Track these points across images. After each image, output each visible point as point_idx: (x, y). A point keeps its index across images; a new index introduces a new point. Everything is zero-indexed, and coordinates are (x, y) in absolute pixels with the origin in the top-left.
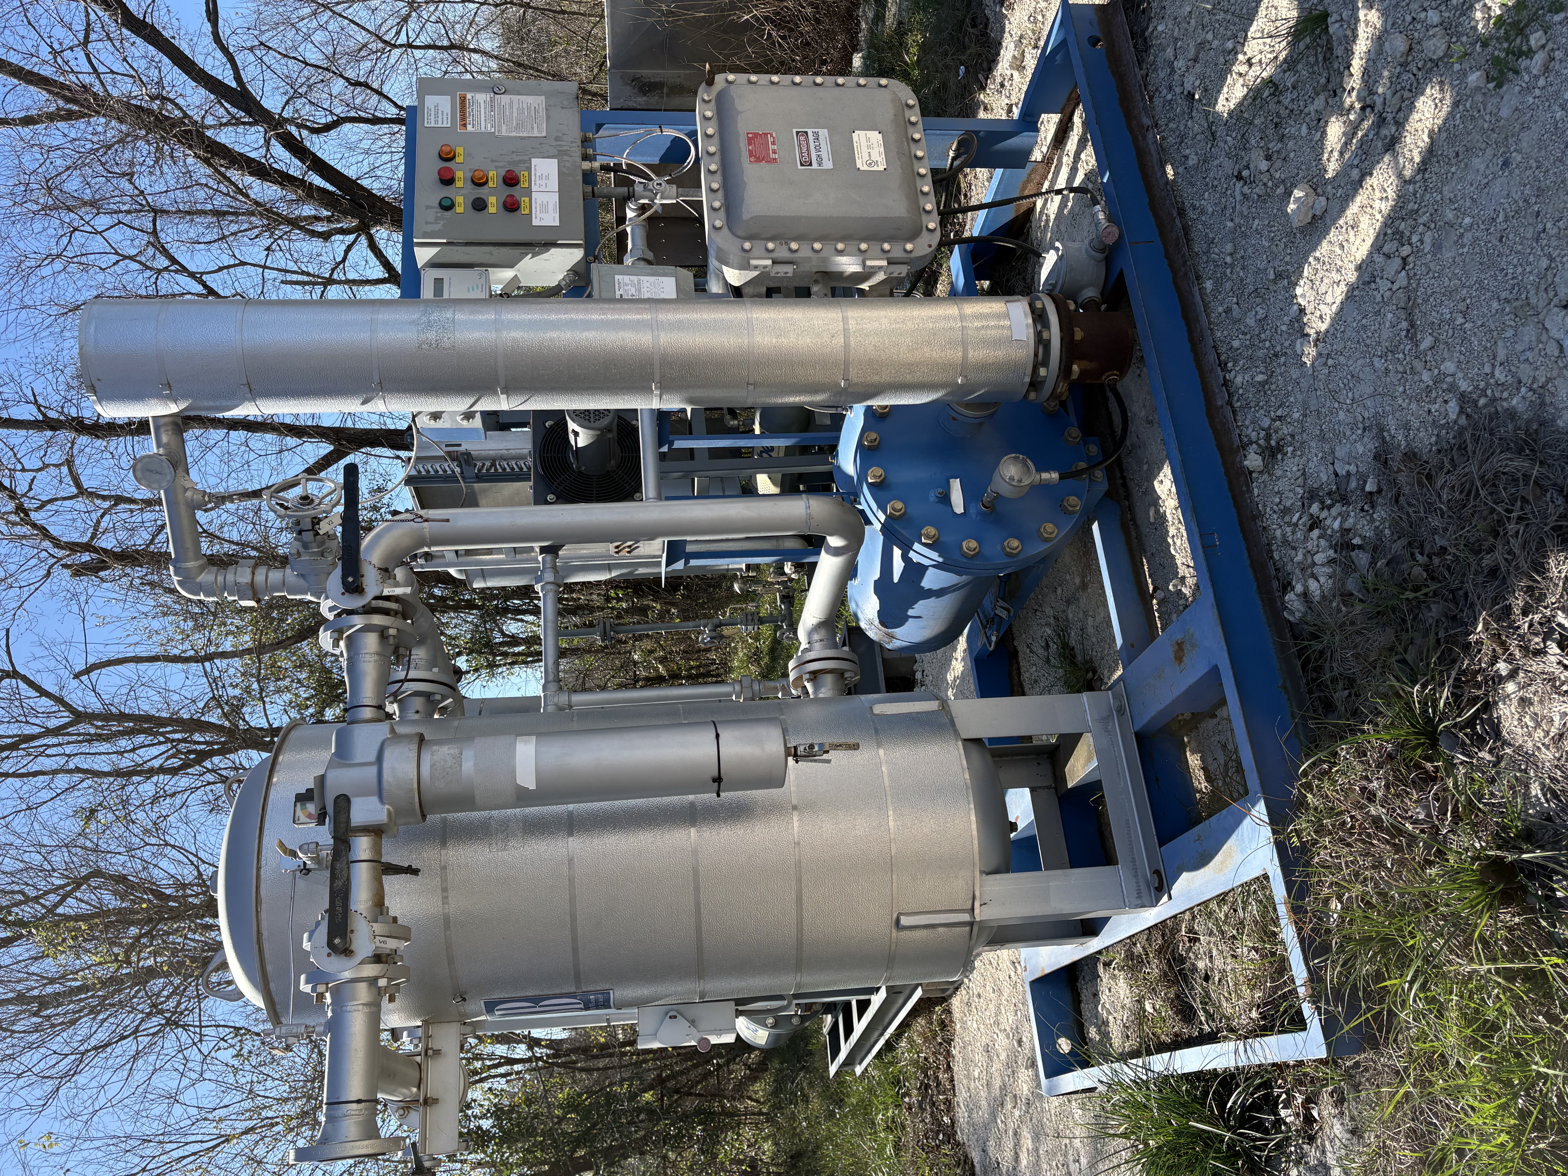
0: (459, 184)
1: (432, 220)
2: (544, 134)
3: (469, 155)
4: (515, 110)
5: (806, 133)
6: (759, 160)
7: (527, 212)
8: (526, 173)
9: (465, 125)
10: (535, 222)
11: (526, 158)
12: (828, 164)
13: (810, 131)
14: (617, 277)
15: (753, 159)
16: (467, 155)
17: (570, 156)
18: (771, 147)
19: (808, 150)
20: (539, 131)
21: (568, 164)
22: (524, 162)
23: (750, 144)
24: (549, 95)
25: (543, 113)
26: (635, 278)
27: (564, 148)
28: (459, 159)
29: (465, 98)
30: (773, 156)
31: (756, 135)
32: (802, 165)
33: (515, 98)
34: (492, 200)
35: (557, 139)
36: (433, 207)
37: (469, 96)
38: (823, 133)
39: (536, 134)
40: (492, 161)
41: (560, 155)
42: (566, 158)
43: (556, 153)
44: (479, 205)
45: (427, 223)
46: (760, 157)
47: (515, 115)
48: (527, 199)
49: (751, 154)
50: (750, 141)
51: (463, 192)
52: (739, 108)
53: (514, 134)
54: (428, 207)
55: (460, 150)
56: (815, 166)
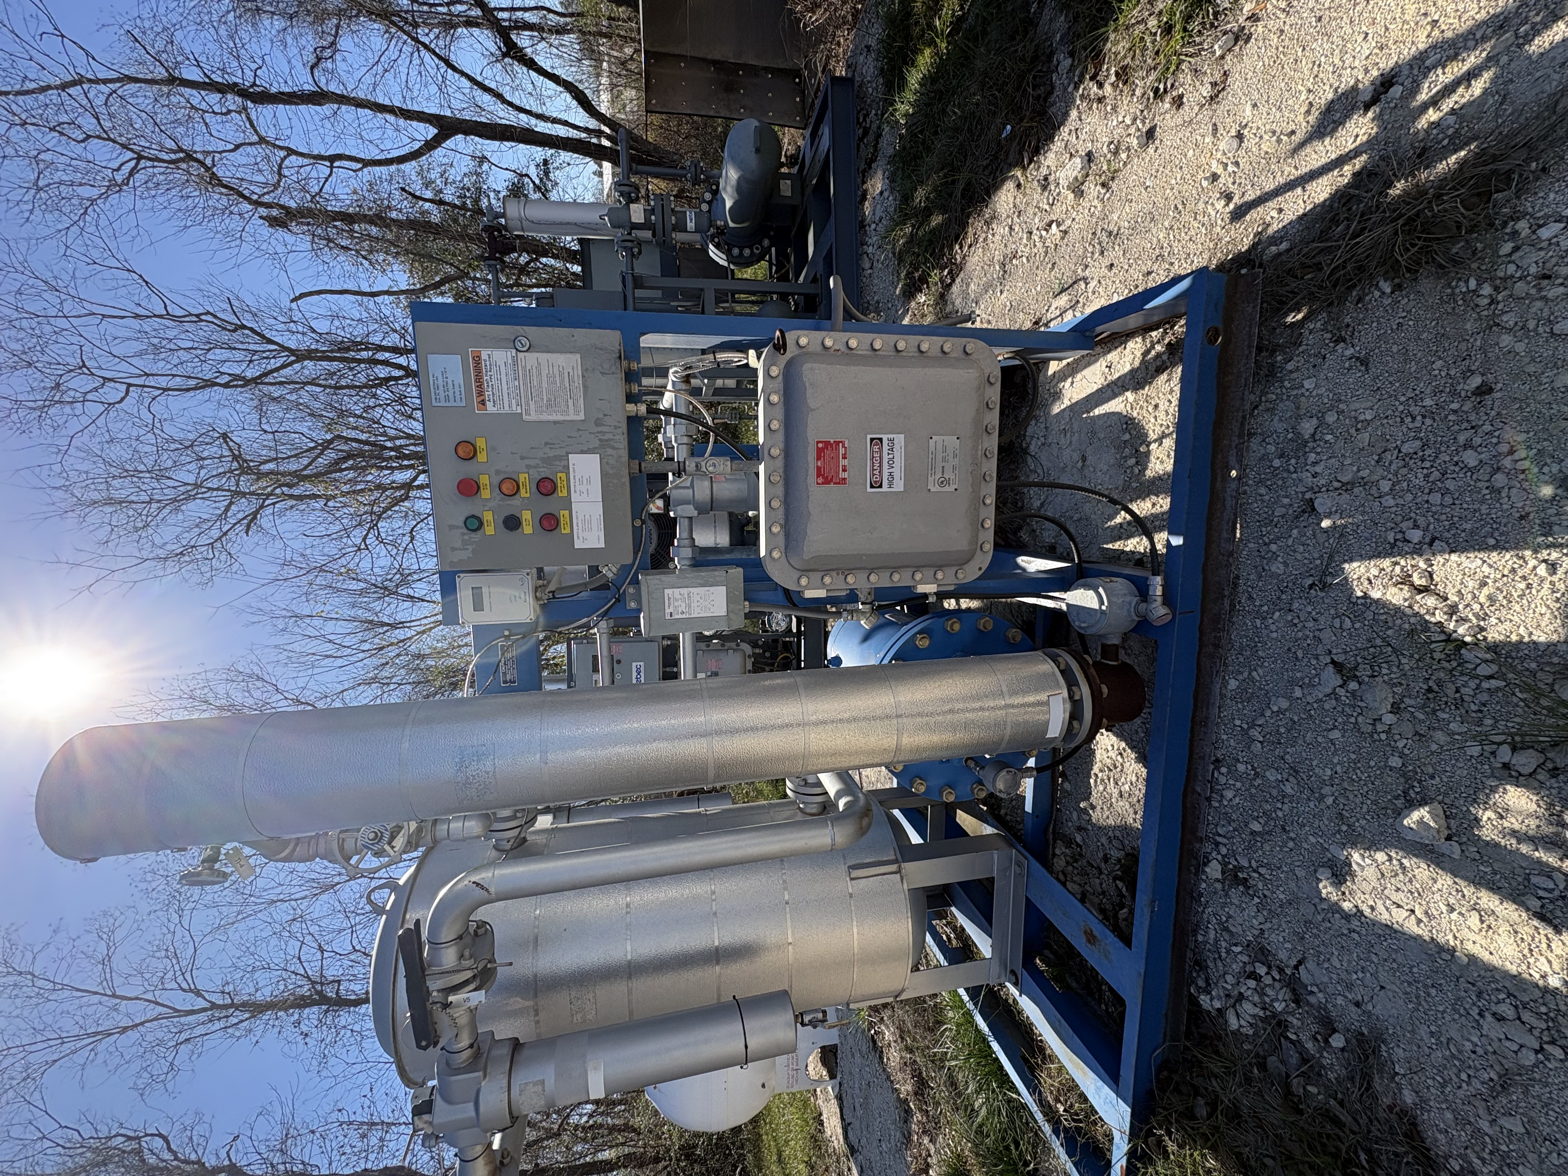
0: (486, 494)
1: (458, 544)
2: (582, 417)
3: (494, 449)
4: (544, 378)
5: (881, 440)
6: (827, 481)
7: (567, 531)
8: (563, 476)
9: (483, 403)
10: (578, 545)
11: (562, 452)
12: (899, 485)
13: (885, 438)
14: (666, 591)
15: (820, 480)
16: (492, 449)
17: (614, 448)
18: (842, 462)
19: (881, 466)
20: (575, 413)
21: (612, 461)
22: (559, 458)
23: (818, 458)
24: (585, 353)
25: (578, 382)
26: (685, 591)
27: (607, 437)
28: (482, 457)
29: (479, 357)
30: (842, 475)
31: (827, 444)
32: (872, 487)
33: (543, 357)
34: (526, 516)
35: (598, 422)
36: (458, 527)
37: (484, 355)
38: (900, 439)
39: (572, 417)
40: (522, 458)
41: (601, 448)
42: (610, 451)
43: (597, 443)
44: (512, 523)
45: (453, 549)
46: (826, 478)
47: (545, 385)
48: (566, 513)
49: (819, 472)
50: (820, 453)
51: (490, 504)
52: (812, 403)
53: (545, 417)
54: (452, 527)
55: (481, 443)
56: (885, 488)
